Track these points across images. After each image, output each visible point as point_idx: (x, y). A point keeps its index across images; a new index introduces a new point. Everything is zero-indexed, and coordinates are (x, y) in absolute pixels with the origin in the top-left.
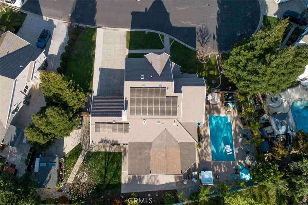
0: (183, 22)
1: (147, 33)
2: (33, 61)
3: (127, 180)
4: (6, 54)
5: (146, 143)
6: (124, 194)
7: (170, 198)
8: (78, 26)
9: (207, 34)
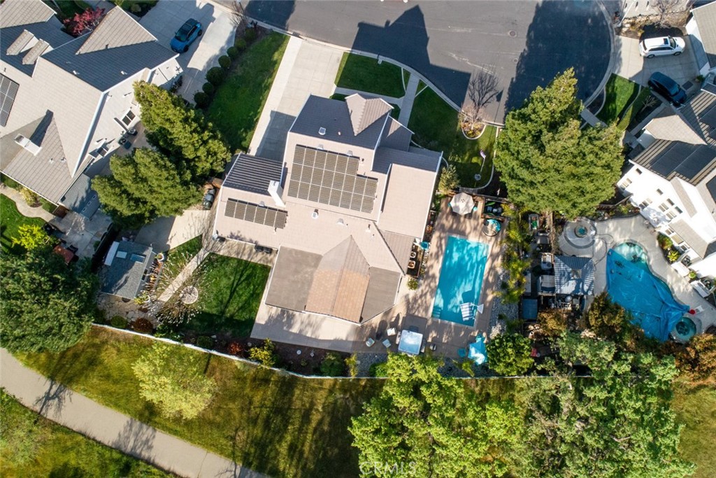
0: (454, 55)
1: (380, 62)
2: (149, 69)
3: (266, 318)
4: (103, 48)
5: (312, 255)
6: (254, 339)
7: (333, 364)
8: (255, 25)
9: (492, 88)
